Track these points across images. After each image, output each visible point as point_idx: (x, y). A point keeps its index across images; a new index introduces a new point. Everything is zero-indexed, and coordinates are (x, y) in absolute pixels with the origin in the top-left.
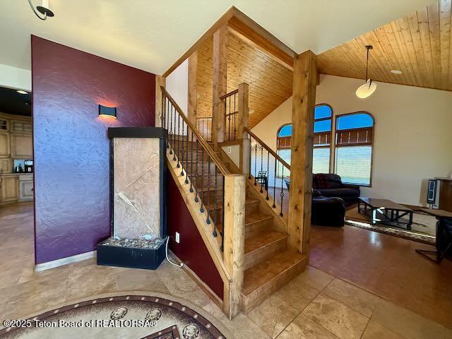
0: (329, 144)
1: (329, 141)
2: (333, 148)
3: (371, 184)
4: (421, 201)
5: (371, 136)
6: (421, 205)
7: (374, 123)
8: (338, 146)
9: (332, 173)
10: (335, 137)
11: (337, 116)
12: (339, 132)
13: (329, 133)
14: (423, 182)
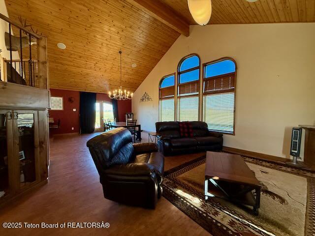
0: (198, 93)
1: (198, 90)
2: (201, 96)
3: (234, 132)
4: (284, 152)
5: (234, 82)
6: (284, 157)
7: (236, 68)
8: (205, 94)
9: (200, 121)
10: (202, 85)
11: (205, 65)
12: (205, 80)
13: (198, 82)
14: (287, 131)
